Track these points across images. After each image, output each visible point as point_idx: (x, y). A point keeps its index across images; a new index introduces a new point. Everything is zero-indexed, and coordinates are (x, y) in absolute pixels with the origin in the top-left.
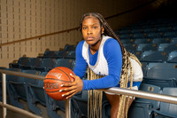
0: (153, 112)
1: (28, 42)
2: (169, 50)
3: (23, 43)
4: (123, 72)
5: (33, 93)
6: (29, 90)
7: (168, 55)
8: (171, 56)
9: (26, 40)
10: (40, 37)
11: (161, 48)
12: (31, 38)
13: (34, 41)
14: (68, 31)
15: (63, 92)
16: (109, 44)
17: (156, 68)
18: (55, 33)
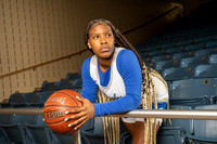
0: (186, 138)
1: (20, 75)
2: (194, 65)
3: (14, 77)
4: (144, 91)
5: (31, 136)
6: (26, 134)
7: (193, 70)
8: (198, 71)
9: (17, 72)
10: (34, 68)
11: (184, 63)
12: (24, 70)
13: (27, 73)
14: (69, 57)
15: (70, 120)
16: (124, 56)
17: (183, 86)
18: (53, 61)
